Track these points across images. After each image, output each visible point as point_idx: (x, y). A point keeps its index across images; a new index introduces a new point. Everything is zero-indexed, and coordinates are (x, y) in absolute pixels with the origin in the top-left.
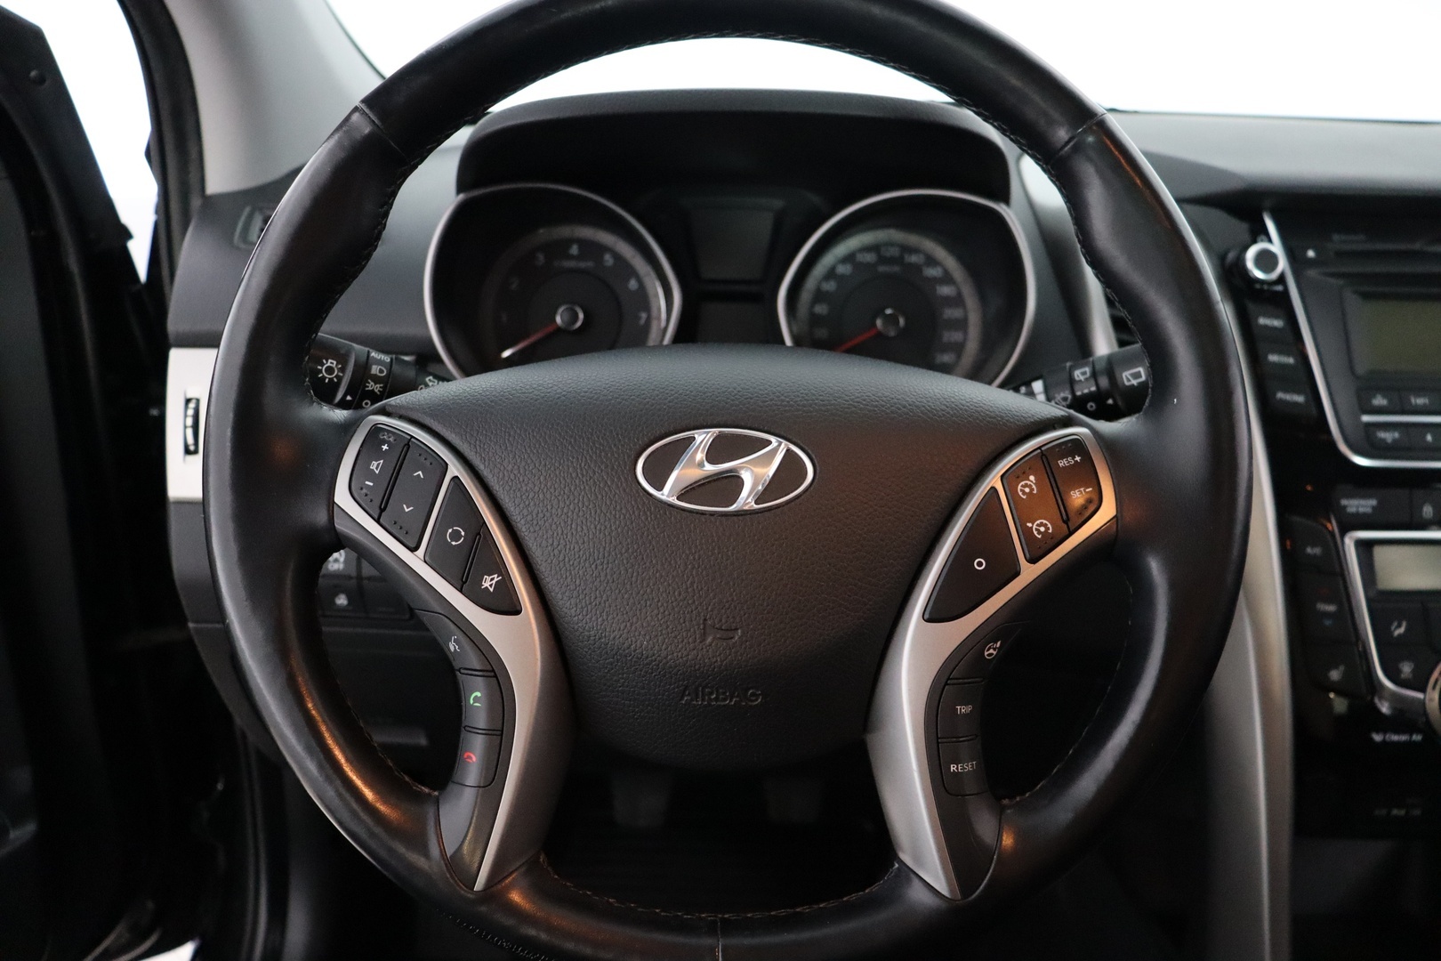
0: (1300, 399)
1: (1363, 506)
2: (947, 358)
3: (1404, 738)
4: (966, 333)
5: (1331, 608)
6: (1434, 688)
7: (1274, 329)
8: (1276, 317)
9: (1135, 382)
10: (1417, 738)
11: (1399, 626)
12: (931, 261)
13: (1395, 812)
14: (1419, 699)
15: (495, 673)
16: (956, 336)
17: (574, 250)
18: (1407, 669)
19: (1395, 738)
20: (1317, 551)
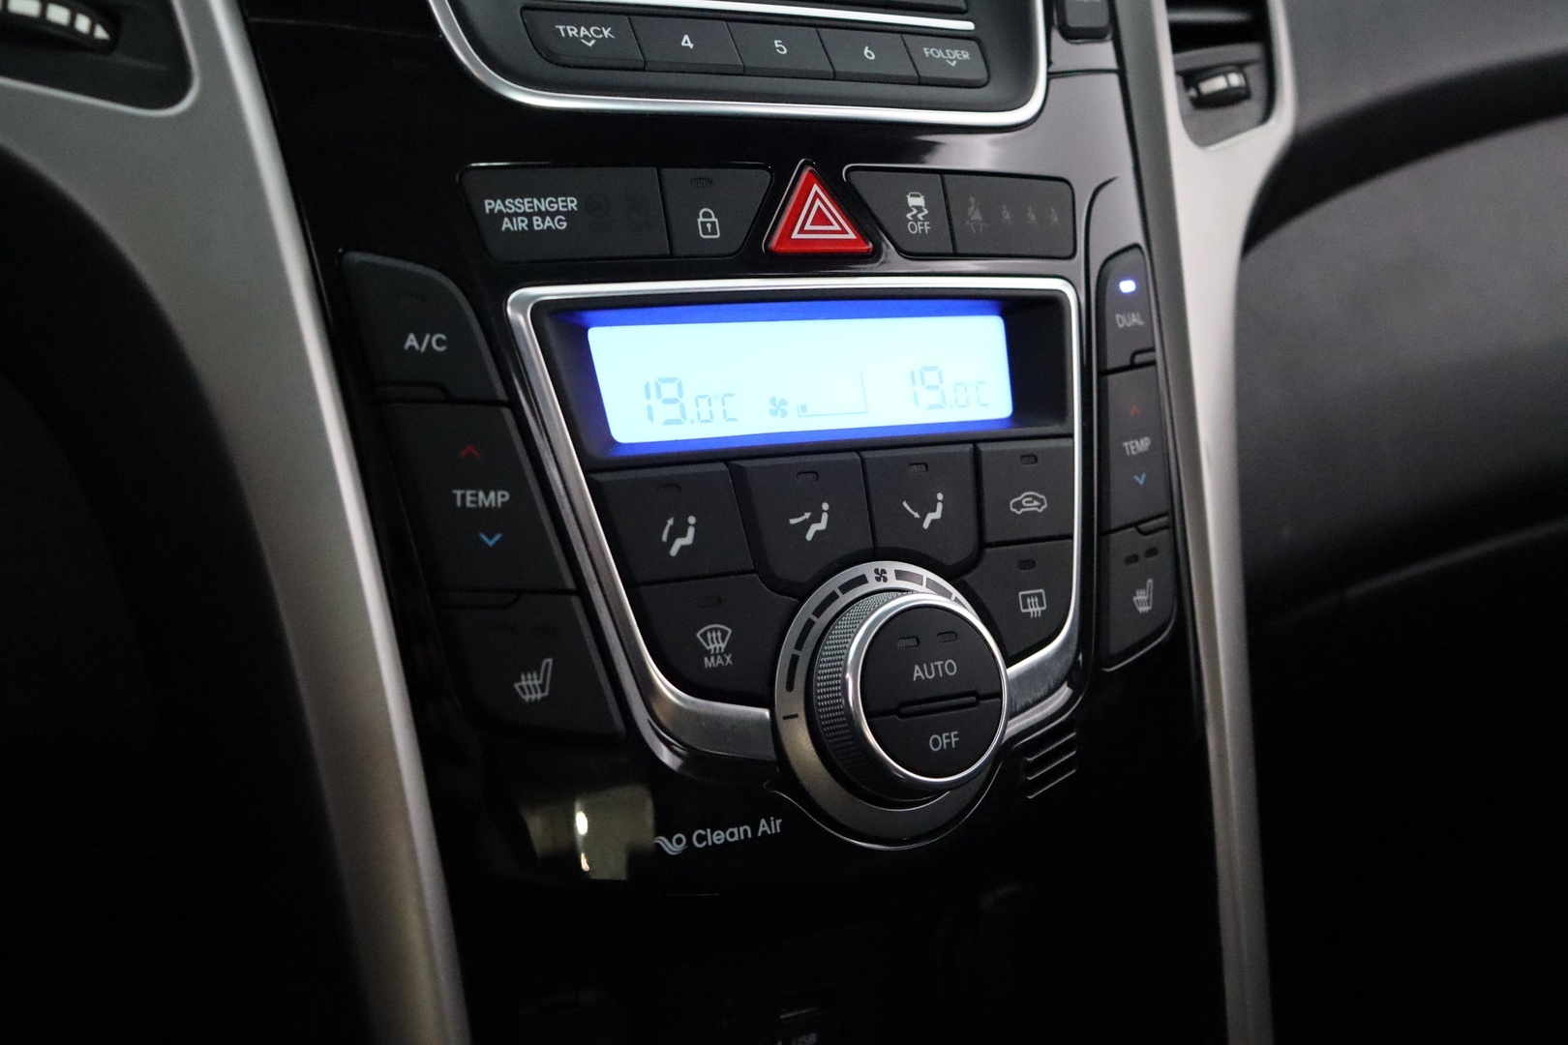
1: (543, 215)
3: (739, 833)
5: (496, 498)
6: (790, 686)
10: (771, 826)
11: (679, 531)
14: (759, 722)
18: (715, 641)
19: (718, 837)
20: (435, 341)
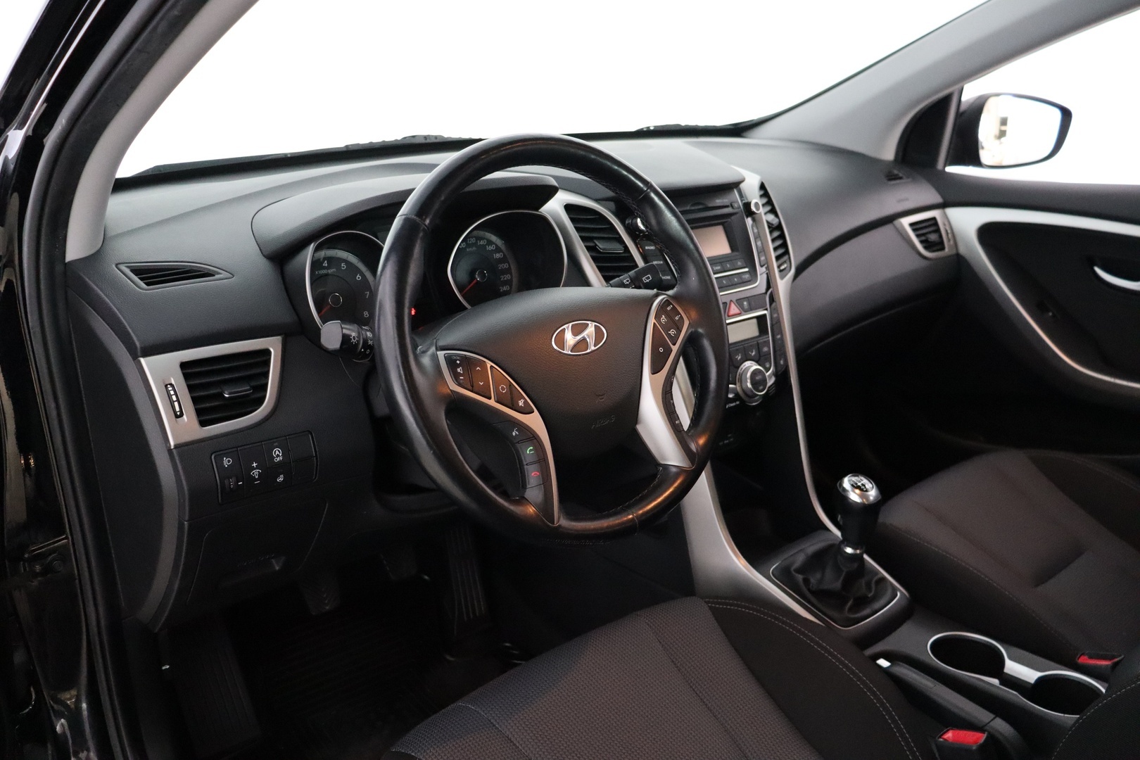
0: (669, 277)
2: (505, 288)
4: (511, 274)
7: (652, 250)
8: (652, 246)
9: (648, 281)
12: (490, 242)
13: (726, 442)
15: (532, 437)
16: (507, 277)
17: (325, 264)
